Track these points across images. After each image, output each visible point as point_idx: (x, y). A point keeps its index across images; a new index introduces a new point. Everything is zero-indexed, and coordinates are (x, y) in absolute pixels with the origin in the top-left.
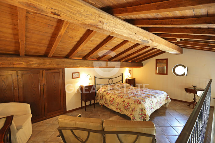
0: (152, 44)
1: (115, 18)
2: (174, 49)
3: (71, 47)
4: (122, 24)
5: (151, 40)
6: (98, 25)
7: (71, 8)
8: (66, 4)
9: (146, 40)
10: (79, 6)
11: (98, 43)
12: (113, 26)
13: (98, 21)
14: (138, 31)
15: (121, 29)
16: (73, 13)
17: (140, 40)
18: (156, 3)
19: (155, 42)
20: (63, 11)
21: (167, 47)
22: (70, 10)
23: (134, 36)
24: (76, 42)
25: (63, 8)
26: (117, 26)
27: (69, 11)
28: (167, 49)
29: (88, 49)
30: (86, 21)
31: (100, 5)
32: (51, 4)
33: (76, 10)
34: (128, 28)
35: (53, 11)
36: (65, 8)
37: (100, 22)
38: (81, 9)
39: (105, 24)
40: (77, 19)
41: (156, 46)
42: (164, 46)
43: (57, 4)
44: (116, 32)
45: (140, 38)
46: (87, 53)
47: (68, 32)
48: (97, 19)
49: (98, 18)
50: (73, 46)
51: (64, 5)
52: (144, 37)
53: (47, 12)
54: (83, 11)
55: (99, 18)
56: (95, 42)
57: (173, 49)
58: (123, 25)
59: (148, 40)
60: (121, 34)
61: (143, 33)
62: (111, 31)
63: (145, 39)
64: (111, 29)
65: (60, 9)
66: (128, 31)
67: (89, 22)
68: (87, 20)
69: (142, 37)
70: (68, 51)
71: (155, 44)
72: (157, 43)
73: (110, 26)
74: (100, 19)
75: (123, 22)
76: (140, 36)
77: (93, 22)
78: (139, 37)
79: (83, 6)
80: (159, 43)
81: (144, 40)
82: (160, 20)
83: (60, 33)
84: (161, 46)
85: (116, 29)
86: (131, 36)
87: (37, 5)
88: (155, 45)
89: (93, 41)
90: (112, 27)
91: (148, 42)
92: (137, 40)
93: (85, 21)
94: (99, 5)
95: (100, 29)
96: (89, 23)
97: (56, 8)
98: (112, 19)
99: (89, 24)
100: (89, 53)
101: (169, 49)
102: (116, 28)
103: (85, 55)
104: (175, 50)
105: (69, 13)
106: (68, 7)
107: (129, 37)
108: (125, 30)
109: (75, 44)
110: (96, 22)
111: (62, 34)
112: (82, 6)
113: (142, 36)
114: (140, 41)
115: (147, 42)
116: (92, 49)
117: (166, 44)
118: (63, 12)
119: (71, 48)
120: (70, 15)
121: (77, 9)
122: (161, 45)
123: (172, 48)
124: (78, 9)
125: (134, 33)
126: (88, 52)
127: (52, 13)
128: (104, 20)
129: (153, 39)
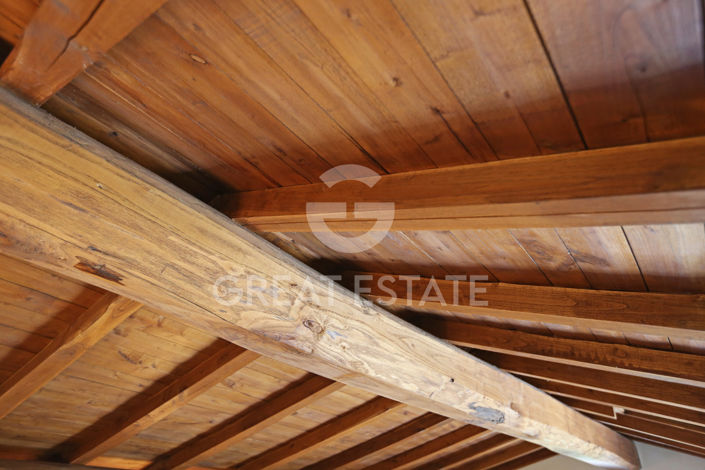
0: (518, 426)
1: (372, 312)
2: (603, 447)
3: (106, 402)
4: (401, 338)
5: (513, 406)
6: (293, 338)
7: (188, 256)
8: (173, 238)
9: (496, 407)
10: (225, 251)
11: (259, 394)
12: (364, 344)
13: (300, 322)
14: (459, 367)
15: (393, 360)
16: (190, 277)
17: (471, 406)
18: (569, 290)
19: (531, 417)
20: (146, 264)
21: (577, 440)
22: (181, 264)
23: (447, 389)
24: (147, 384)
25: (149, 252)
26: (377, 345)
27: (173, 266)
28: (577, 446)
29: (200, 418)
30: (243, 314)
31: (311, 250)
32: (96, 229)
33: (210, 265)
34: (424, 355)
35: (92, 258)
36: (161, 252)
37: (308, 324)
38: (235, 266)
39: (326, 336)
40: (201, 303)
41: (532, 434)
42: (565, 433)
43: (128, 233)
44: (372, 373)
45: (470, 400)
46: (184, 439)
47: (124, 336)
48: (293, 314)
49: (301, 308)
50: (123, 400)
51: (160, 241)
52: (486, 392)
53: (54, 259)
54: (241, 270)
55: (307, 307)
56: (247, 389)
57: (600, 449)
58: (400, 343)
59: (501, 409)
60: (389, 381)
61: (481, 374)
62: (349, 367)
63: (491, 403)
64: (350, 357)
65: (132, 256)
66: (424, 369)
67: (256, 320)
68: (248, 313)
69: (477, 394)
70: (83, 422)
71: (531, 425)
72: (539, 420)
73: (350, 344)
74: (309, 312)
75: (404, 328)
76: (472, 392)
77: (274, 321)
78: (465, 396)
79: (245, 253)
80: (544, 419)
81: (485, 410)
82: (562, 340)
83: (79, 337)
84: (555, 434)
85: (373, 360)
86: (432, 389)
87: (20, 226)
88: (530, 431)
89: (238, 385)
90: (357, 348)
91: (501, 420)
92: (456, 407)
93: (238, 314)
94: (309, 248)
95: (299, 352)
96: (257, 326)
97: (113, 249)
98: (359, 315)
99: (253, 332)
100: (201, 436)
101: (585, 446)
102: (376, 355)
103: (173, 446)
104: (608, 453)
105: (169, 276)
106: (174, 248)
107: (427, 395)
108: (411, 365)
109: (140, 390)
110: (288, 324)
111: (87, 339)
112: (240, 250)
113: (477, 389)
114: (468, 411)
115: (498, 417)
116: (218, 420)
117: (571, 423)
118: (144, 270)
119: (109, 409)
120: (173, 284)
121: (214, 262)
122: (554, 429)
123: (599, 444)
124: (220, 262)
125: (447, 379)
126: (194, 435)
127: (84, 266)
128: (325, 316)
129: (520, 402)
